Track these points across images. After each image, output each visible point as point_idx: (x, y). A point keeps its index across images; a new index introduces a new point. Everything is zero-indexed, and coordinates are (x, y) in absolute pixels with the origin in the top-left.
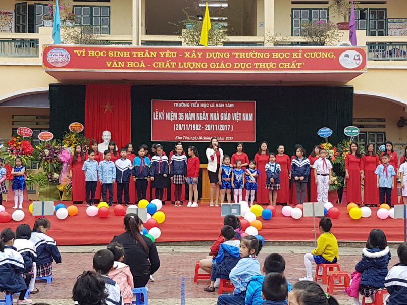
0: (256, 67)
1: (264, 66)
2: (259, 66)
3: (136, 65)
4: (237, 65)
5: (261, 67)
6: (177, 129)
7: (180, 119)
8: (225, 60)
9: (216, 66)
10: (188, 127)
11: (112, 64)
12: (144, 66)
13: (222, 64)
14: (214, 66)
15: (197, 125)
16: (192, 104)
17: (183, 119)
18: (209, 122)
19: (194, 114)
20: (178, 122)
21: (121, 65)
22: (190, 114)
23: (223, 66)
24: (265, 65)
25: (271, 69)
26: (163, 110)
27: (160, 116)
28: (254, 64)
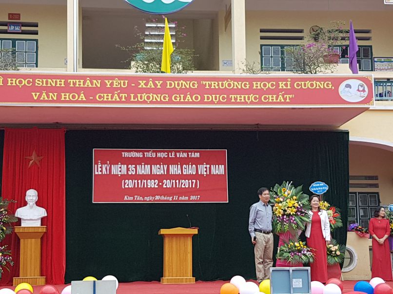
0: (233, 100)
1: (243, 98)
2: (236, 99)
3: (74, 97)
4: (208, 98)
5: (238, 101)
6: (126, 186)
7: (130, 173)
8: (192, 92)
9: (180, 99)
10: (141, 184)
11: (40, 96)
12: (84, 99)
13: (188, 96)
14: (178, 99)
15: (153, 181)
16: (146, 153)
17: (134, 173)
18: (168, 176)
19: (149, 166)
20: (127, 177)
21: (52, 98)
22: (143, 166)
23: (190, 98)
24: (245, 98)
25: (252, 103)
26: (108, 162)
27: (104, 170)
28: (230, 96)
